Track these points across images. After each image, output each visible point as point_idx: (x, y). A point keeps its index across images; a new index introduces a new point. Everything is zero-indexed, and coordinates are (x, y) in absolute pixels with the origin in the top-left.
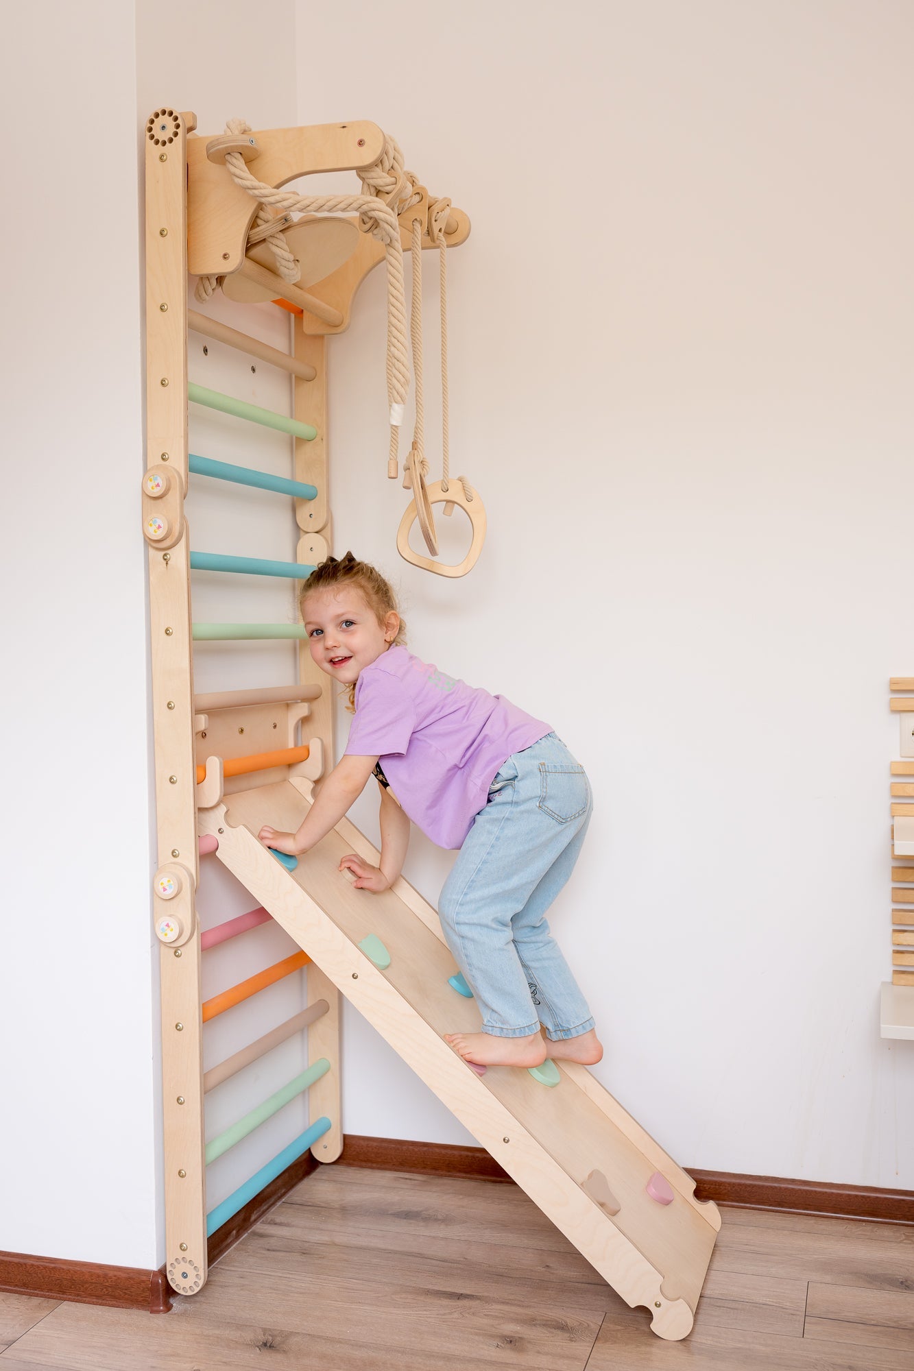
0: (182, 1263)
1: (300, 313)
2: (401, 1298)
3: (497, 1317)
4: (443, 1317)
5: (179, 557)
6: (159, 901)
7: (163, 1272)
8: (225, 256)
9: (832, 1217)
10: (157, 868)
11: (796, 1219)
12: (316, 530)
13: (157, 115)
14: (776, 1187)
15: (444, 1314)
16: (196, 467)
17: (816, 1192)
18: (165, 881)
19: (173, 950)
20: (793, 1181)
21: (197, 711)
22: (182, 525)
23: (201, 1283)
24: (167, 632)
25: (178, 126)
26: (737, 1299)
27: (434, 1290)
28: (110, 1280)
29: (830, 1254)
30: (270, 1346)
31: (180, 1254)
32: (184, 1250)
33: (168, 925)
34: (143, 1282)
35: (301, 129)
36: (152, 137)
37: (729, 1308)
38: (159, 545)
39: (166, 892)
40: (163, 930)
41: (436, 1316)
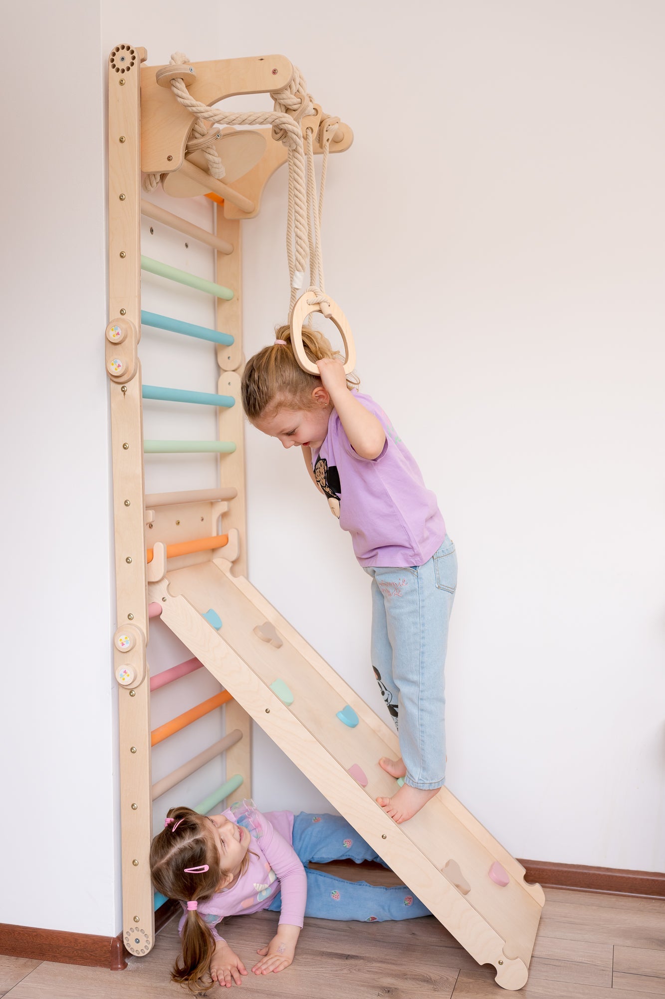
0: (135, 931)
1: (221, 202)
2: (303, 958)
3: (377, 972)
4: (336, 972)
5: (133, 388)
6: (118, 653)
7: (120, 938)
8: (169, 159)
9: (629, 896)
10: (117, 629)
11: (602, 897)
12: (233, 369)
13: (118, 50)
14: (586, 873)
15: (336, 971)
16: (147, 320)
17: (616, 876)
18: (123, 638)
19: (129, 691)
20: (599, 868)
21: (148, 507)
22: (136, 364)
23: (150, 947)
24: (125, 447)
25: (134, 58)
26: (560, 959)
27: (328, 952)
28: (79, 945)
29: (629, 924)
31: (134, 925)
32: (137, 922)
33: (125, 672)
34: (105, 946)
35: (228, 61)
36: (114, 66)
37: (555, 966)
38: (117, 380)
39: (124, 647)
40: (122, 676)
41: (330, 972)
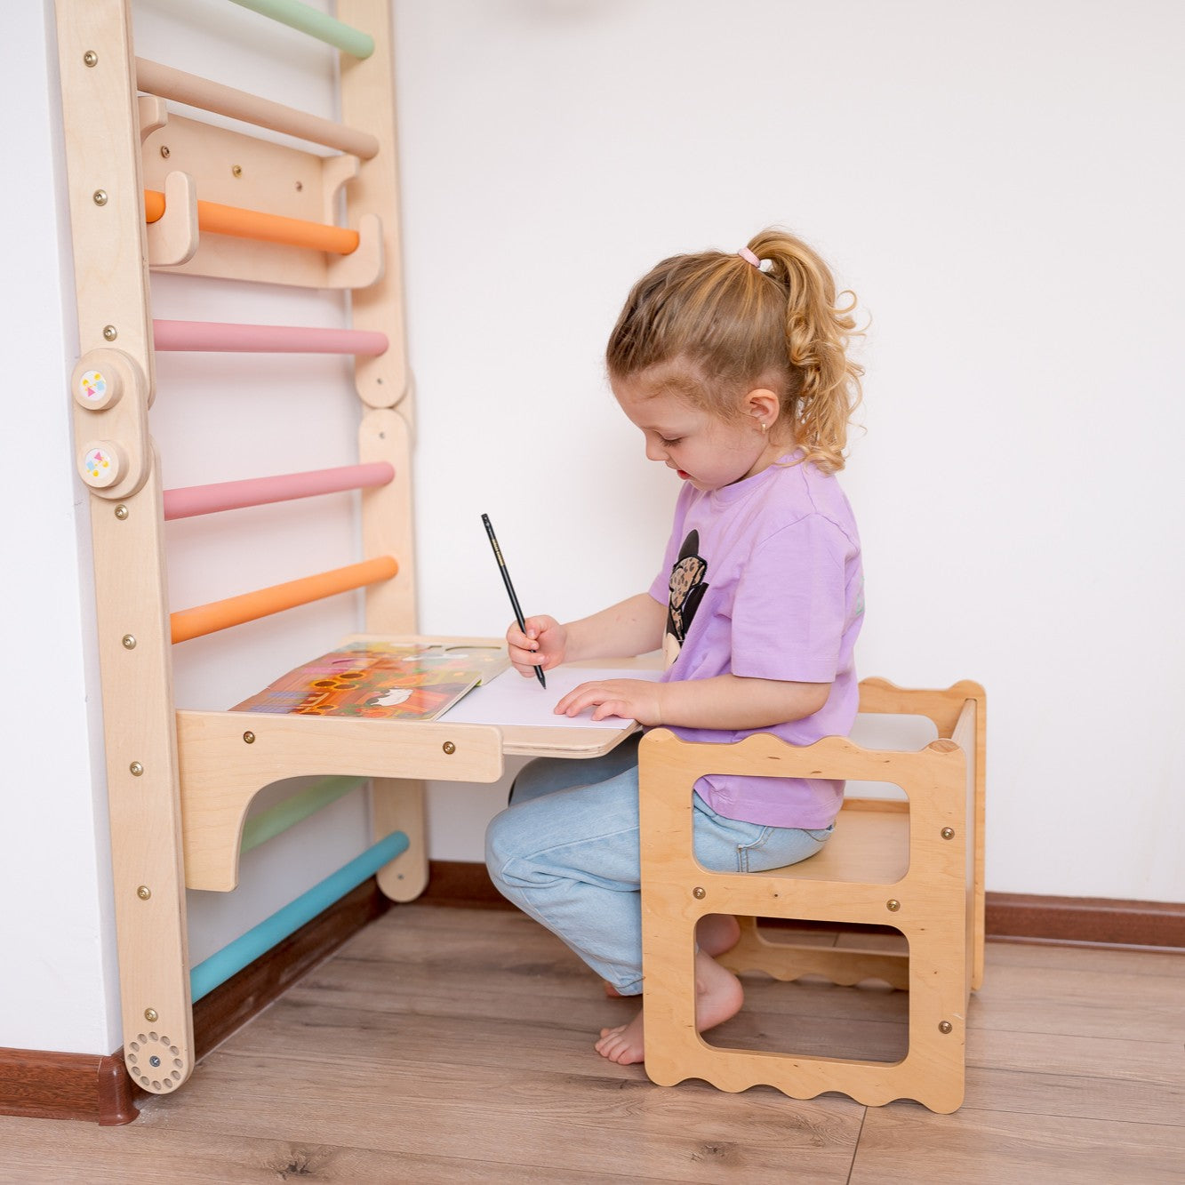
0: (150, 1041)
3: (687, 1113)
4: (600, 1116)
6: (84, 414)
7: (119, 1057)
10: (78, 358)
14: (1106, 914)
15: (600, 1112)
18: (90, 376)
19: (113, 507)
20: (1133, 903)
23: (183, 1072)
27: (581, 1077)
30: (302, 1171)
31: (147, 1027)
32: (152, 1020)
33: (98, 457)
34: (86, 1074)
37: (1070, 1087)
39: (93, 397)
40: (91, 466)
41: (587, 1115)
